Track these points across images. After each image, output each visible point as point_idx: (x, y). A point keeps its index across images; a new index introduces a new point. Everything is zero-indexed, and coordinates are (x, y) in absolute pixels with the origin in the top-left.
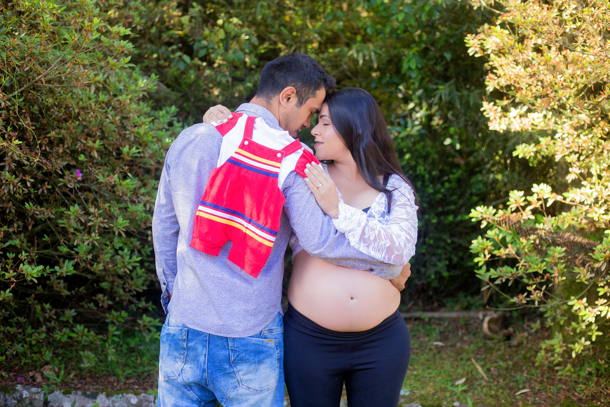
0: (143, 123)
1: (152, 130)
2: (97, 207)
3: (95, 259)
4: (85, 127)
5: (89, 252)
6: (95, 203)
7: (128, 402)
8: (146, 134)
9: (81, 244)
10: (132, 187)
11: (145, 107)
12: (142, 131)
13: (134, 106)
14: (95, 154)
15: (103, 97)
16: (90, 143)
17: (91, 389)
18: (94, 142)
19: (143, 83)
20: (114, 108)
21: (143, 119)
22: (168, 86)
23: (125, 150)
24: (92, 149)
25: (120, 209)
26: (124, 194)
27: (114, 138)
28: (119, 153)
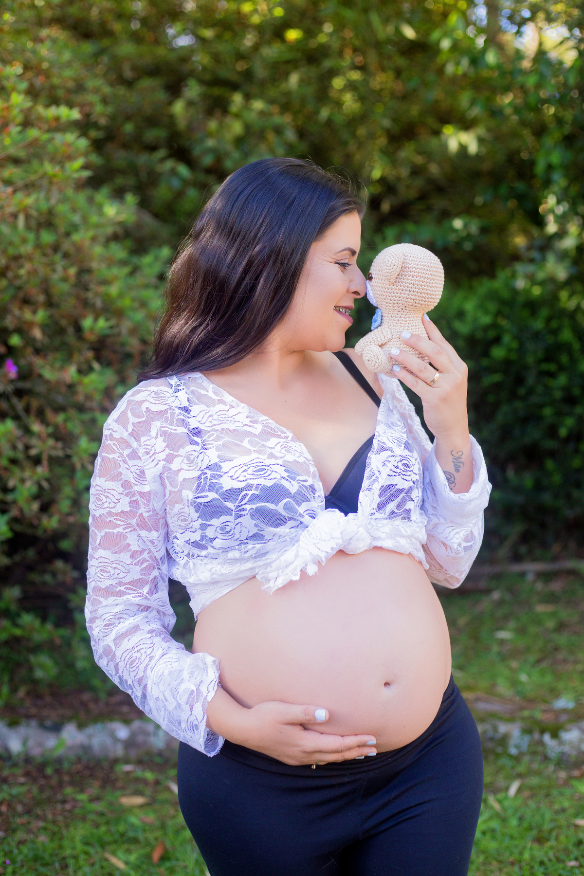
0: (116, 278)
1: (130, 288)
2: (44, 421)
3: (45, 508)
4: (19, 288)
5: (36, 497)
6: (41, 415)
7: (113, 735)
8: (121, 295)
9: (19, 485)
10: (102, 386)
11: (119, 251)
12: (114, 290)
13: (98, 250)
14: (37, 333)
15: (47, 237)
16: (28, 315)
17: (53, 716)
18: (35, 312)
19: (111, 210)
20: (66, 256)
21: (115, 271)
22: (156, 215)
23: (87, 322)
24: (31, 324)
25: (83, 423)
26: (88, 397)
27: (69, 305)
28: (78, 329)
